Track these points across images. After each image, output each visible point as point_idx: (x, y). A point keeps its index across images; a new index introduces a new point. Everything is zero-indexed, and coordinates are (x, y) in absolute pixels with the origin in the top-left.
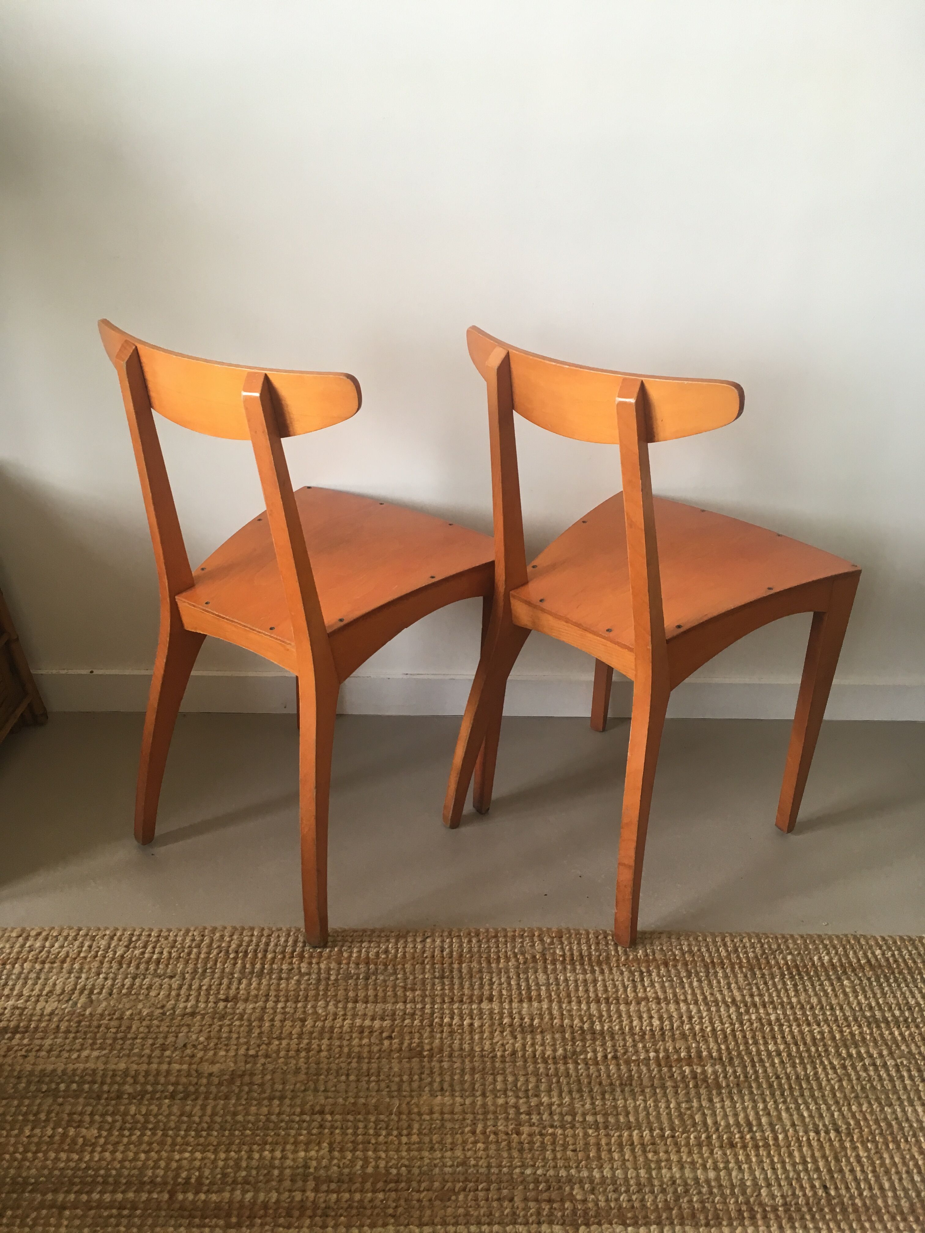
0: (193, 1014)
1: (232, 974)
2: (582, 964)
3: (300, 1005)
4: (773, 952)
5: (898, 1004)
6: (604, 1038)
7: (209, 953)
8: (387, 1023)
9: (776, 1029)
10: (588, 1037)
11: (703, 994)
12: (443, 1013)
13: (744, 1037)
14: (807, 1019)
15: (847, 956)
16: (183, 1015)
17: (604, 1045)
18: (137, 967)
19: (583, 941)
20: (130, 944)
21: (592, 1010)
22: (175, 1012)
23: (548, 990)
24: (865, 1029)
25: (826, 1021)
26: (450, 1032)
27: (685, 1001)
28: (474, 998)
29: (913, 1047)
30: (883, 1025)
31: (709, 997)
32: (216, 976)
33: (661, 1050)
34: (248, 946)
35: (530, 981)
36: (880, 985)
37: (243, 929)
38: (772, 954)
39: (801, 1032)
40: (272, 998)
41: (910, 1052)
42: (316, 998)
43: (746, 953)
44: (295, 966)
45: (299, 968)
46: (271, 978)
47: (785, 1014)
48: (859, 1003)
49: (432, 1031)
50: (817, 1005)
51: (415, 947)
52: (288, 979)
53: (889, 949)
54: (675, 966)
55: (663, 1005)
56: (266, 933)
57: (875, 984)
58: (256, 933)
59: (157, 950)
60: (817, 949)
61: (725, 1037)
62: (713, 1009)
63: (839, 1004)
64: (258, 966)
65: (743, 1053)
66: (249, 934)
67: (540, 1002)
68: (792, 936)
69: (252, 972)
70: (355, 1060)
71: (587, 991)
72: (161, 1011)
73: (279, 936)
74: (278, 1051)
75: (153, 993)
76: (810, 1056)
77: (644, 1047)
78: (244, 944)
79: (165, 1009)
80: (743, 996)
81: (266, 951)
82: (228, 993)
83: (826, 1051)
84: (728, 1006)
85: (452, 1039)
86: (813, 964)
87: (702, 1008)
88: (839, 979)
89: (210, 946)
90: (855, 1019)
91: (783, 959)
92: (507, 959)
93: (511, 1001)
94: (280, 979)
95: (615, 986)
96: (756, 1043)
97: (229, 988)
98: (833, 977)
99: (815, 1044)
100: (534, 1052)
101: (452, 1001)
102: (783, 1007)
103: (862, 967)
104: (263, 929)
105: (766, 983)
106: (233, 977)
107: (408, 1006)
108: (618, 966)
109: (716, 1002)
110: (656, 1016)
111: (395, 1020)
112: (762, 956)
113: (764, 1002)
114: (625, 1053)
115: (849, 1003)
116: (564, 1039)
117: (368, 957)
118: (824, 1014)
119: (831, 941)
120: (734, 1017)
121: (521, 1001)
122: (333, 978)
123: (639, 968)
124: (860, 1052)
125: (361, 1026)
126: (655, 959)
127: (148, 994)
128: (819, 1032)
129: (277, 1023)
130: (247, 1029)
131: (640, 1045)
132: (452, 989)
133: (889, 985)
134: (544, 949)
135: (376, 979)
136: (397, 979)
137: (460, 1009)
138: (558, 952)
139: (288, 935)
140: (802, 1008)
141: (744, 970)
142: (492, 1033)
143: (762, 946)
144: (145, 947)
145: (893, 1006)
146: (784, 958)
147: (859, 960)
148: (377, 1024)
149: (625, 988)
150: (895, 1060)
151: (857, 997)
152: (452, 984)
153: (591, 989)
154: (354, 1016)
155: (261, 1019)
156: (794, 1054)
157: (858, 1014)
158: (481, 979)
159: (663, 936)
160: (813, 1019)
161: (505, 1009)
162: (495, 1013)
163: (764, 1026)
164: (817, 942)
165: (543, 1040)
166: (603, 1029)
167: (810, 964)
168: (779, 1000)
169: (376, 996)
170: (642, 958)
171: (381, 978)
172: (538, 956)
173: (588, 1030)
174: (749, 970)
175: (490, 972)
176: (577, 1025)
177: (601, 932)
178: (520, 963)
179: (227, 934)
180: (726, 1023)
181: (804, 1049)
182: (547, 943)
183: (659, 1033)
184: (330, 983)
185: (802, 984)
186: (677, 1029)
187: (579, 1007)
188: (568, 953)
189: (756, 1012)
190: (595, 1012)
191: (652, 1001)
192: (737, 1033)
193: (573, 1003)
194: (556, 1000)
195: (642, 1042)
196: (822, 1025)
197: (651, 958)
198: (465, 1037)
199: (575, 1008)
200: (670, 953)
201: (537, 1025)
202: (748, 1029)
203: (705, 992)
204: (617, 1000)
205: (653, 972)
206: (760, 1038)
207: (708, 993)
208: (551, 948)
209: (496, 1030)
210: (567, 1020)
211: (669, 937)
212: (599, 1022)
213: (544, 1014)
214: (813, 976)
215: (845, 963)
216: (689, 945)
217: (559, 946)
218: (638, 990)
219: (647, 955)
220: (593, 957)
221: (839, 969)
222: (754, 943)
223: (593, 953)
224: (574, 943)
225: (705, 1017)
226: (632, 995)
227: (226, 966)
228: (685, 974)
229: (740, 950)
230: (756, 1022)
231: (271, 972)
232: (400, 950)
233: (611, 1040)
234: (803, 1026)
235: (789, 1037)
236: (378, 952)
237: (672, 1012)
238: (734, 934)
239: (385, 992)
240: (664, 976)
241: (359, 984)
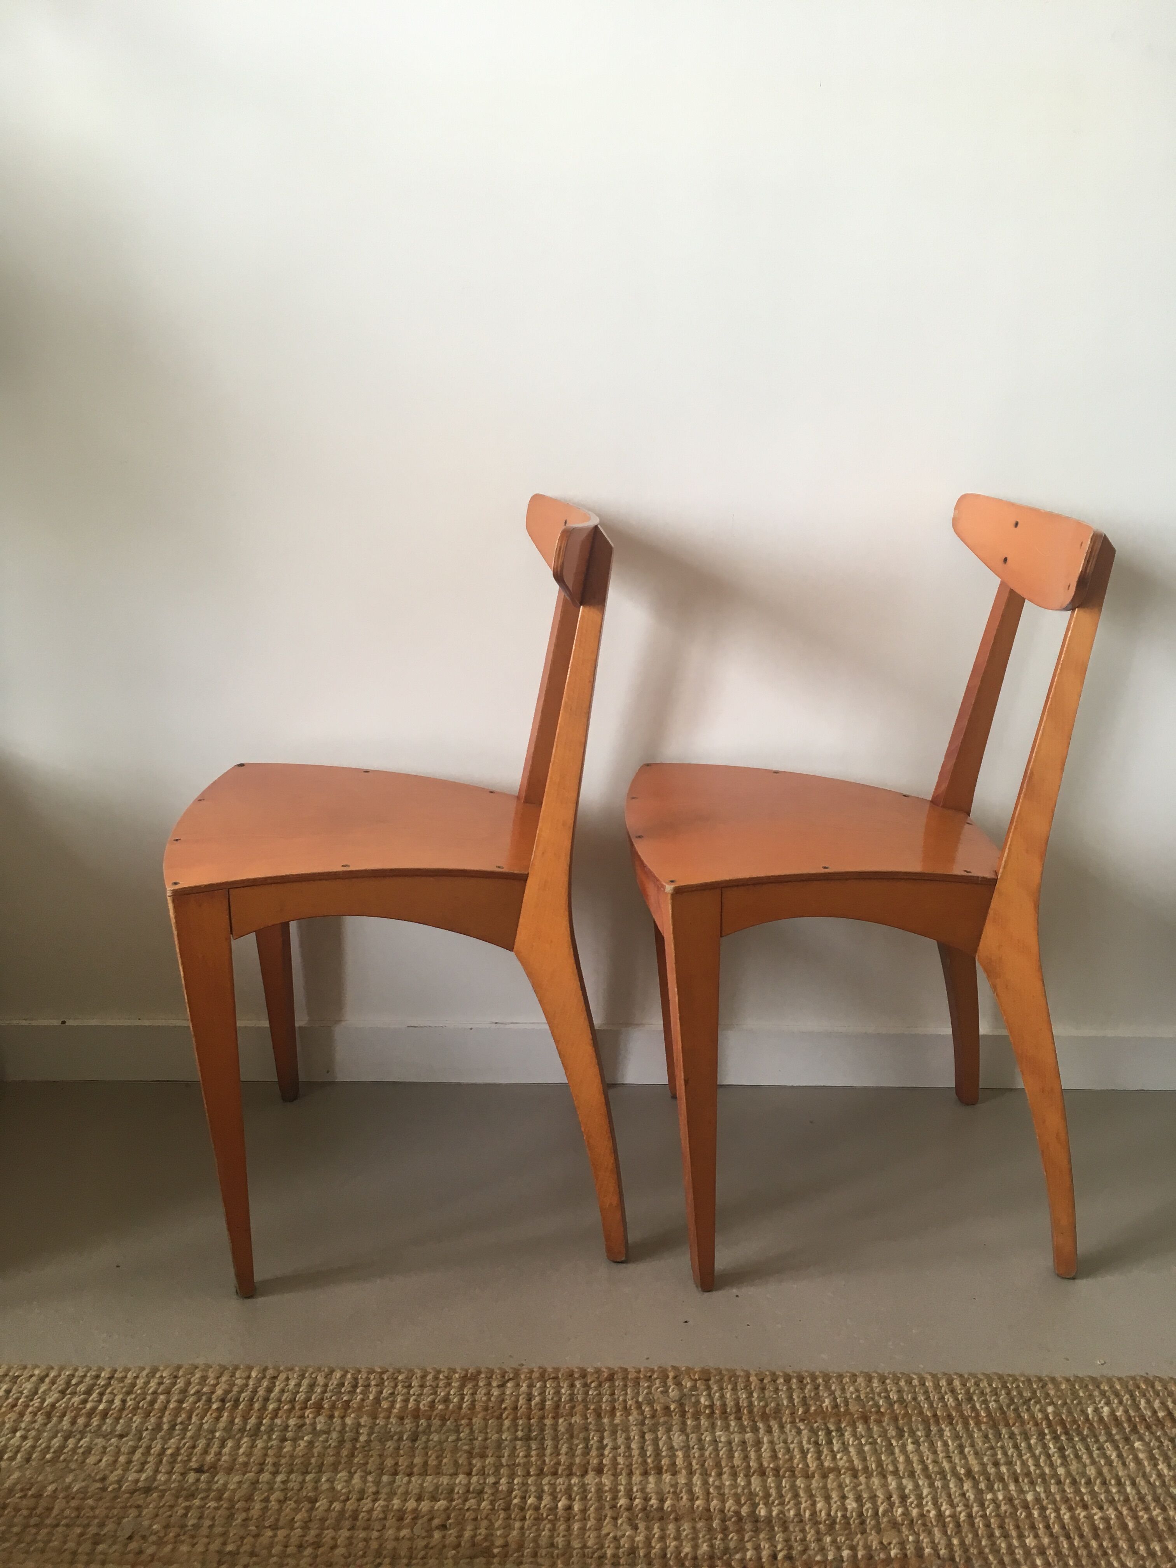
0: (148, 1490)
1: (212, 1431)
2: (739, 1419)
3: (309, 1477)
4: (1027, 1402)
6: (773, 1528)
7: (181, 1402)
8: (442, 1504)
9: (1036, 1513)
10: (748, 1526)
11: (922, 1462)
12: (526, 1491)
13: (988, 1525)
14: (1082, 1500)
15: (1137, 1408)
16: (132, 1492)
17: (771, 1539)
18: (73, 1422)
19: (740, 1385)
20: (67, 1389)
21: (753, 1487)
22: (120, 1487)
23: (687, 1456)
24: (1171, 1513)
25: (1112, 1502)
26: (535, 1519)
27: (896, 1473)
28: (574, 1469)
31: (930, 1467)
32: (189, 1434)
33: (860, 1547)
34: (240, 1392)
35: (661, 1444)
37: (236, 1368)
38: (1024, 1403)
39: (1074, 1518)
40: (269, 1467)
42: (335, 1468)
43: (985, 1402)
44: (308, 1421)
45: (314, 1424)
46: (270, 1439)
47: (1048, 1492)
48: (1160, 1475)
49: (509, 1518)
50: (1096, 1479)
51: (488, 1394)
52: (295, 1440)
54: (879, 1422)
55: (862, 1479)
56: (269, 1374)
58: (254, 1374)
59: (105, 1399)
60: (1091, 1396)
62: (938, 1484)
63: (1129, 1476)
64: (252, 1421)
65: (987, 1550)
66: (245, 1375)
67: (674, 1474)
68: (1053, 1380)
69: (242, 1430)
70: (387, 1560)
71: (746, 1458)
72: (99, 1485)
73: (287, 1379)
74: (271, 1546)
75: (91, 1460)
76: (1090, 1555)
77: (834, 1541)
78: (236, 1389)
79: (107, 1482)
80: (983, 1465)
81: (266, 1399)
82: (204, 1459)
83: (1115, 1546)
84: (961, 1480)
85: (538, 1530)
86: (1087, 1419)
87: (920, 1483)
88: (1127, 1440)
89: (184, 1391)
90: (1156, 1499)
91: (1040, 1410)
92: (627, 1411)
93: (630, 1474)
94: (284, 1439)
95: (788, 1450)
96: (1006, 1536)
97: (206, 1452)
98: (1117, 1437)
99: (1096, 1537)
100: (664, 1550)
101: (541, 1473)
102: (1044, 1481)
103: (1160, 1423)
104: (265, 1369)
105: (1016, 1447)
106: (214, 1437)
107: (474, 1479)
108: (793, 1422)
109: (942, 1473)
110: (851, 1496)
111: (452, 1500)
112: (1008, 1406)
113: (1015, 1473)
114: (805, 1550)
115: (1145, 1476)
116: (710, 1529)
117: (417, 1409)
118: (1108, 1491)
119: (1112, 1387)
120: (971, 1495)
121: (645, 1473)
122: (362, 1439)
123: (825, 1424)
124: (1167, 1548)
125: (399, 1510)
126: (847, 1411)
127: (83, 1462)
128: (1101, 1518)
129: (273, 1505)
130: (227, 1513)
131: (828, 1539)
132: (541, 1455)
134: (683, 1396)
135: (428, 1440)
136: (458, 1439)
137: (553, 1486)
138: (702, 1400)
139: (303, 1376)
140: (1074, 1482)
141: (983, 1427)
142: (600, 1520)
143: (1008, 1393)
144: (89, 1392)
146: (1043, 1410)
147: (1155, 1412)
148: (425, 1506)
149: (804, 1453)
151: (1156, 1465)
152: (542, 1448)
153: (752, 1455)
154: (391, 1495)
155: (249, 1498)
156: (1065, 1551)
157: (1159, 1491)
158: (587, 1440)
159: (860, 1380)
160: (1092, 1499)
161: (622, 1484)
162: (606, 1492)
163: (1017, 1510)
164: (1090, 1387)
165: (678, 1531)
166: (771, 1515)
167: (1082, 1418)
168: (1038, 1472)
169: (426, 1463)
170: (830, 1410)
171: (435, 1437)
172: (672, 1407)
173: (748, 1516)
174: (991, 1428)
175: (600, 1430)
176: (730, 1508)
177: (767, 1373)
178: (645, 1418)
179: (211, 1374)
180: (958, 1506)
181: (1081, 1545)
182: (686, 1388)
183: (856, 1522)
184: (358, 1445)
185: (1072, 1447)
186: (884, 1515)
187: (733, 1482)
188: (718, 1403)
189: (1003, 1489)
190: (758, 1489)
191: (844, 1473)
192: (976, 1521)
193: (725, 1476)
194: (698, 1471)
195: (830, 1535)
196: (1105, 1507)
197: (842, 1410)
198: (559, 1527)
199: (727, 1483)
200: (870, 1403)
201: (669, 1509)
202: (993, 1514)
203: (925, 1458)
204: (792, 1471)
205: (846, 1430)
206: (1011, 1527)
207: (929, 1461)
208: (693, 1395)
209: (606, 1516)
210: (715, 1502)
211: (869, 1379)
212: (764, 1504)
213: (681, 1492)
214: (1087, 1436)
215: (1134, 1417)
216: (900, 1391)
217: (704, 1393)
218: (823, 1457)
219: (836, 1406)
220: (755, 1410)
221: (1126, 1425)
222: (996, 1388)
223: (756, 1403)
224: (727, 1388)
225: (927, 1496)
226: (815, 1465)
227: (204, 1421)
228: (894, 1433)
229: (975, 1398)
230: (1005, 1504)
231: (271, 1430)
232: (466, 1398)
233: (783, 1532)
234: (1077, 1509)
235: (1056, 1527)
236: (433, 1401)
237: (876, 1490)
238: (966, 1376)
239: (440, 1458)
240: (863, 1437)
241: (401, 1447)
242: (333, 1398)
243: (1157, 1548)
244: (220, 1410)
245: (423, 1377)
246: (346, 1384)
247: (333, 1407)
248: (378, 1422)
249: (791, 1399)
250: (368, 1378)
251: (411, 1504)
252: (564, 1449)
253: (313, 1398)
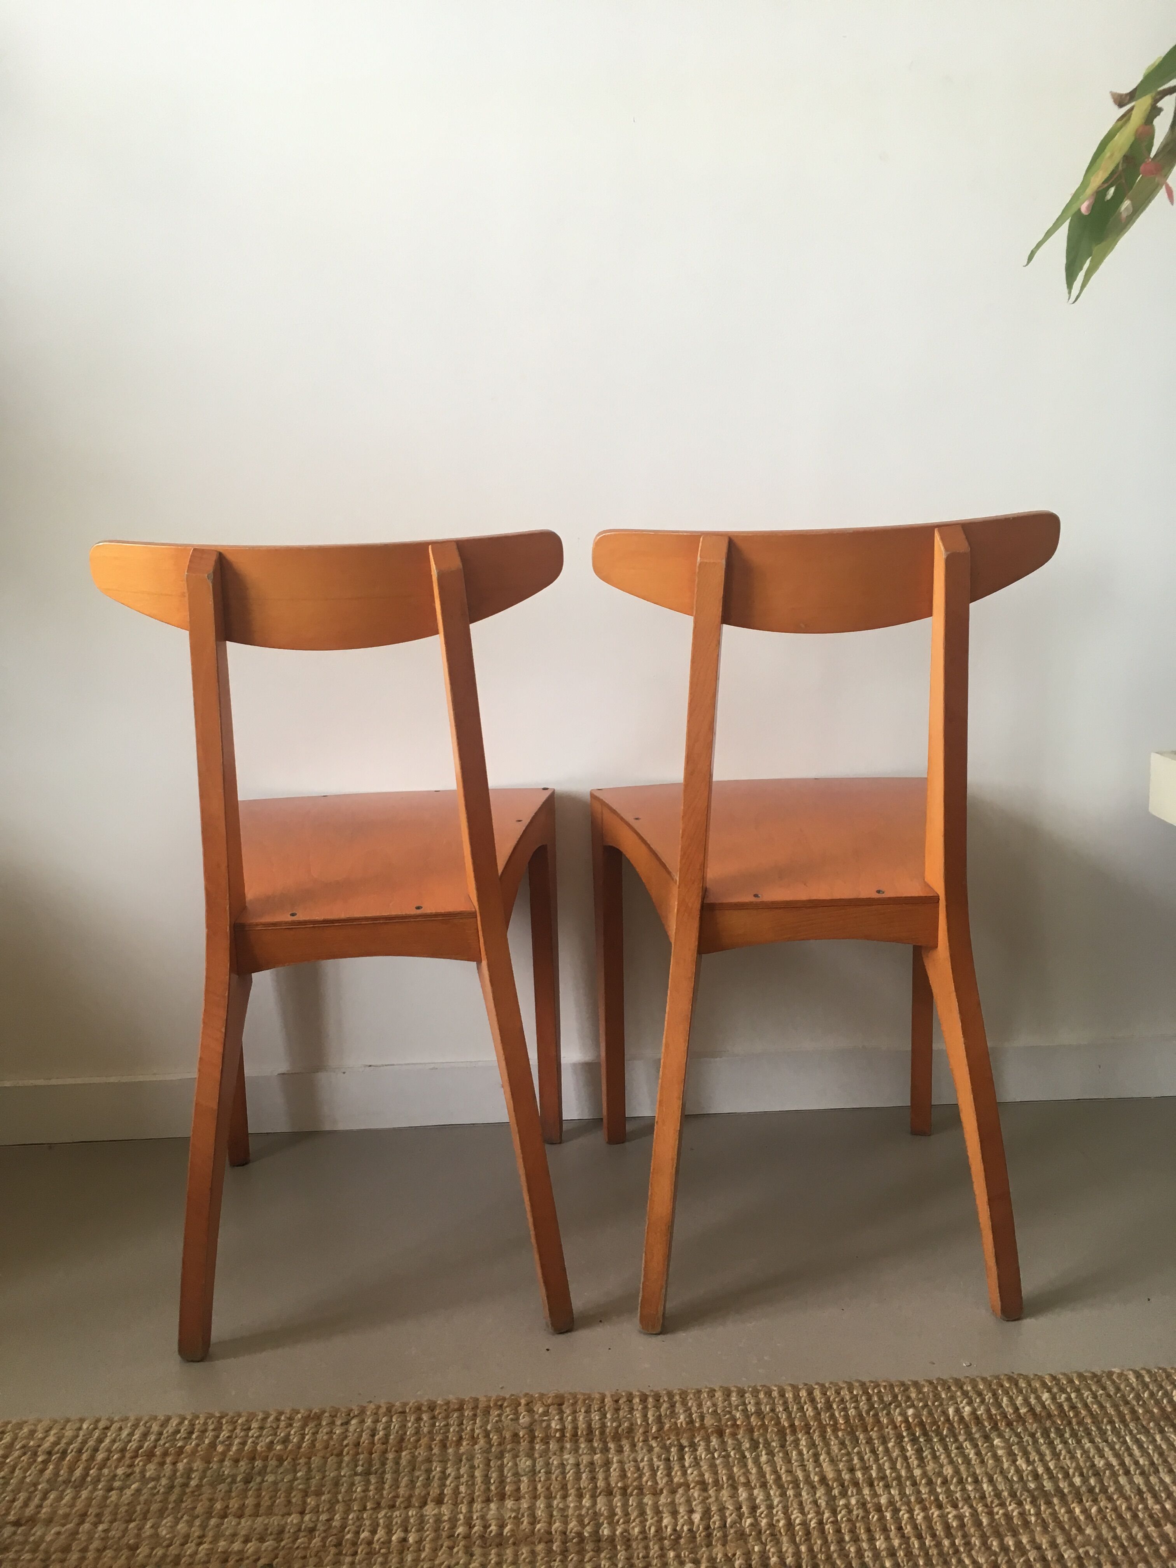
1: (35, 1485)
2: (590, 1441)
3: (132, 1525)
4: (887, 1406)
5: (1078, 1468)
6: (615, 1547)
8: (269, 1544)
9: (888, 1515)
10: (589, 1547)
11: (775, 1472)
12: (360, 1526)
13: (838, 1531)
14: (937, 1499)
15: (999, 1406)
17: (612, 1558)
19: (594, 1407)
21: (598, 1506)
23: (533, 1482)
24: (1027, 1507)
25: (967, 1499)
26: (367, 1554)
27: (747, 1484)
28: (414, 1500)
29: (1104, 1531)
30: (1055, 1501)
31: (784, 1477)
33: (704, 1560)
34: (69, 1444)
35: (506, 1470)
36: (1051, 1444)
37: (67, 1421)
38: (884, 1409)
39: (928, 1519)
40: (91, 1517)
41: (1099, 1537)
42: (161, 1513)
43: (845, 1409)
44: (137, 1469)
45: (143, 1472)
46: (95, 1489)
47: (902, 1494)
48: (1018, 1471)
50: (952, 1477)
51: (331, 1433)
52: (121, 1489)
53: (1062, 1390)
54: (734, 1435)
56: (101, 1425)
57: (1041, 1441)
58: (85, 1426)
60: (953, 1398)
61: (808, 1533)
62: (790, 1493)
63: (987, 1474)
64: (78, 1473)
65: (835, 1555)
66: (76, 1427)
67: (518, 1499)
68: (916, 1384)
69: (67, 1482)
71: (593, 1479)
73: (121, 1429)
76: (941, 1554)
77: (678, 1556)
78: (64, 1441)
80: (839, 1472)
81: (96, 1450)
82: (23, 1513)
83: (968, 1544)
84: (814, 1488)
86: (948, 1420)
87: (772, 1492)
88: (987, 1438)
90: (1013, 1495)
91: (900, 1414)
92: (474, 1440)
93: (472, 1502)
94: (110, 1489)
95: (638, 1469)
96: (856, 1539)
97: (26, 1504)
98: (977, 1436)
99: (949, 1535)
102: (899, 1483)
103: (1021, 1419)
104: (98, 1421)
105: (873, 1451)
106: (36, 1490)
107: (307, 1518)
108: (645, 1441)
109: (795, 1482)
110: (699, 1509)
111: (282, 1540)
112: (868, 1413)
113: (870, 1477)
115: (1002, 1472)
116: (549, 1551)
117: (254, 1450)
118: (964, 1489)
119: (974, 1386)
120: (822, 1503)
121: (488, 1500)
122: (193, 1483)
123: (678, 1440)
124: (1021, 1542)
125: (224, 1552)
126: (702, 1426)
128: (955, 1517)
129: (90, 1555)
131: (672, 1554)
132: (380, 1489)
133: (1065, 1443)
134: (533, 1422)
135: (262, 1482)
136: (295, 1479)
137: (389, 1519)
138: (553, 1425)
139: (137, 1425)
140: (930, 1483)
141: (840, 1434)
142: (435, 1550)
143: (869, 1399)
145: (1071, 1471)
146: (903, 1414)
147: (1016, 1409)
149: (654, 1471)
150: (1075, 1549)
151: (1014, 1461)
152: (382, 1482)
153: (600, 1476)
154: (217, 1538)
155: (66, 1549)
156: (916, 1551)
157: (1016, 1486)
158: (429, 1471)
159: (718, 1394)
160: (947, 1498)
161: (461, 1513)
162: (445, 1521)
163: (869, 1513)
164: (953, 1388)
165: (516, 1555)
166: (614, 1534)
167: (942, 1419)
168: (893, 1475)
169: (258, 1505)
170: (684, 1426)
171: (270, 1478)
172: (521, 1434)
173: (590, 1536)
174: (849, 1433)
175: (444, 1461)
176: (572, 1529)
177: (624, 1394)
178: (492, 1446)
179: (40, 1428)
180: (809, 1513)
181: (932, 1544)
182: (537, 1413)
183: (702, 1535)
184: (188, 1490)
185: (930, 1448)
186: (731, 1527)
187: (578, 1504)
188: (569, 1427)
189: (857, 1494)
190: (603, 1509)
191: (693, 1488)
192: (827, 1527)
193: (570, 1499)
194: (542, 1495)
195: (674, 1550)
196: (960, 1506)
197: (697, 1425)
198: (392, 1560)
199: (572, 1505)
200: (727, 1416)
201: (509, 1534)
202: (844, 1519)
203: (778, 1469)
204: (640, 1489)
205: (699, 1445)
206: (862, 1531)
207: (783, 1471)
208: (544, 1421)
209: (442, 1546)
210: (557, 1524)
211: (727, 1394)
212: (608, 1523)
213: (523, 1516)
214: (946, 1436)
215: (996, 1415)
216: (758, 1404)
217: (557, 1417)
218: (673, 1474)
219: (691, 1422)
220: (608, 1430)
221: (986, 1424)
222: (857, 1396)
223: (609, 1424)
224: (580, 1411)
225: (777, 1506)
226: (664, 1481)
227: (28, 1474)
228: (748, 1445)
229: (835, 1406)
230: (858, 1509)
231: (98, 1480)
232: (307, 1437)
233: (626, 1550)
234: (931, 1509)
235: (908, 1527)
236: (272, 1442)
237: (725, 1501)
238: (827, 1385)
239: (273, 1499)
240: (716, 1450)
241: (234, 1489)
242: (167, 1445)
243: (1011, 1543)
244: (45, 1462)
245: (264, 1419)
246: (182, 1431)
247: (165, 1454)
248: (211, 1465)
249: (645, 1417)
250: (205, 1424)
251: (236, 1546)
252: (404, 1481)
253: (145, 1447)
